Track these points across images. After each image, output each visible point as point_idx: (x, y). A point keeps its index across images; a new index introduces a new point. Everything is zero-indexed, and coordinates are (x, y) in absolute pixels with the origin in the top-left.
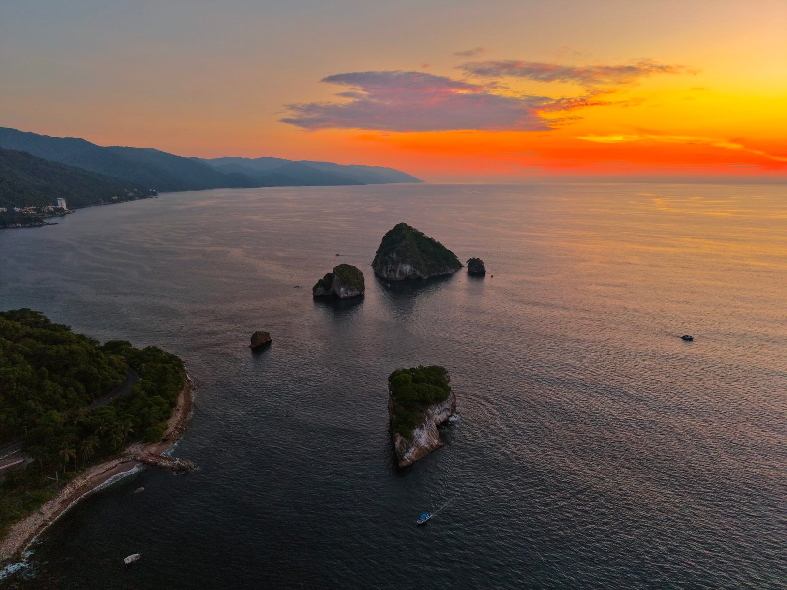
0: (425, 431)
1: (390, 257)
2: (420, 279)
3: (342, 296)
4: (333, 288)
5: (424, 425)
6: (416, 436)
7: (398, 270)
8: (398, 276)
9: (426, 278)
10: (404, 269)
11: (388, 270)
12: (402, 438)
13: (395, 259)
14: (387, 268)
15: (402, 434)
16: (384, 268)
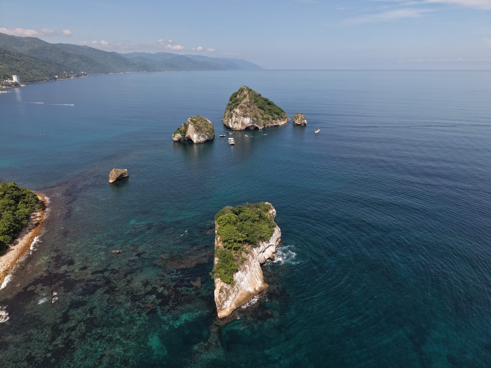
0: (249, 272)
1: (234, 112)
2: (257, 128)
3: (195, 141)
4: (188, 134)
5: (247, 266)
6: (238, 280)
7: (240, 121)
8: (240, 127)
9: (262, 128)
10: (245, 121)
11: (233, 122)
12: (222, 284)
13: (238, 113)
14: (232, 120)
15: (223, 280)
16: (230, 120)
